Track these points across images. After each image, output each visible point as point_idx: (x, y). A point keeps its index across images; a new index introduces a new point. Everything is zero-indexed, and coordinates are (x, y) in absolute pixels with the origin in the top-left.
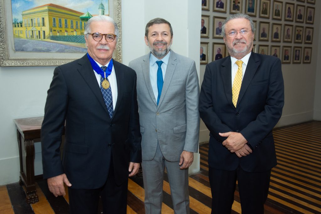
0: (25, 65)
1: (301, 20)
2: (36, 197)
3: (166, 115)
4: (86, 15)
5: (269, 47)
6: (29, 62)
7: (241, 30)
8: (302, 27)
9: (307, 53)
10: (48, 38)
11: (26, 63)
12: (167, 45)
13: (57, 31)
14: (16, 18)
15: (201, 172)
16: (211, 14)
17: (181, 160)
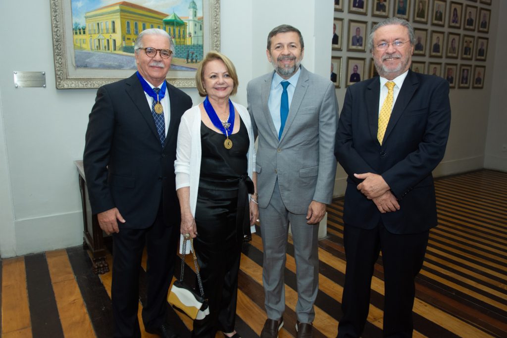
0: (89, 86)
1: (471, 27)
2: (106, 265)
3: (290, 152)
4: (172, 17)
5: (427, 64)
6: (94, 82)
7: (394, 41)
8: (473, 37)
9: (479, 73)
10: (119, 50)
11: (90, 83)
12: (296, 60)
13: (131, 39)
14: (77, 22)
15: (328, 237)
16: (346, 16)
17: (310, 213)
